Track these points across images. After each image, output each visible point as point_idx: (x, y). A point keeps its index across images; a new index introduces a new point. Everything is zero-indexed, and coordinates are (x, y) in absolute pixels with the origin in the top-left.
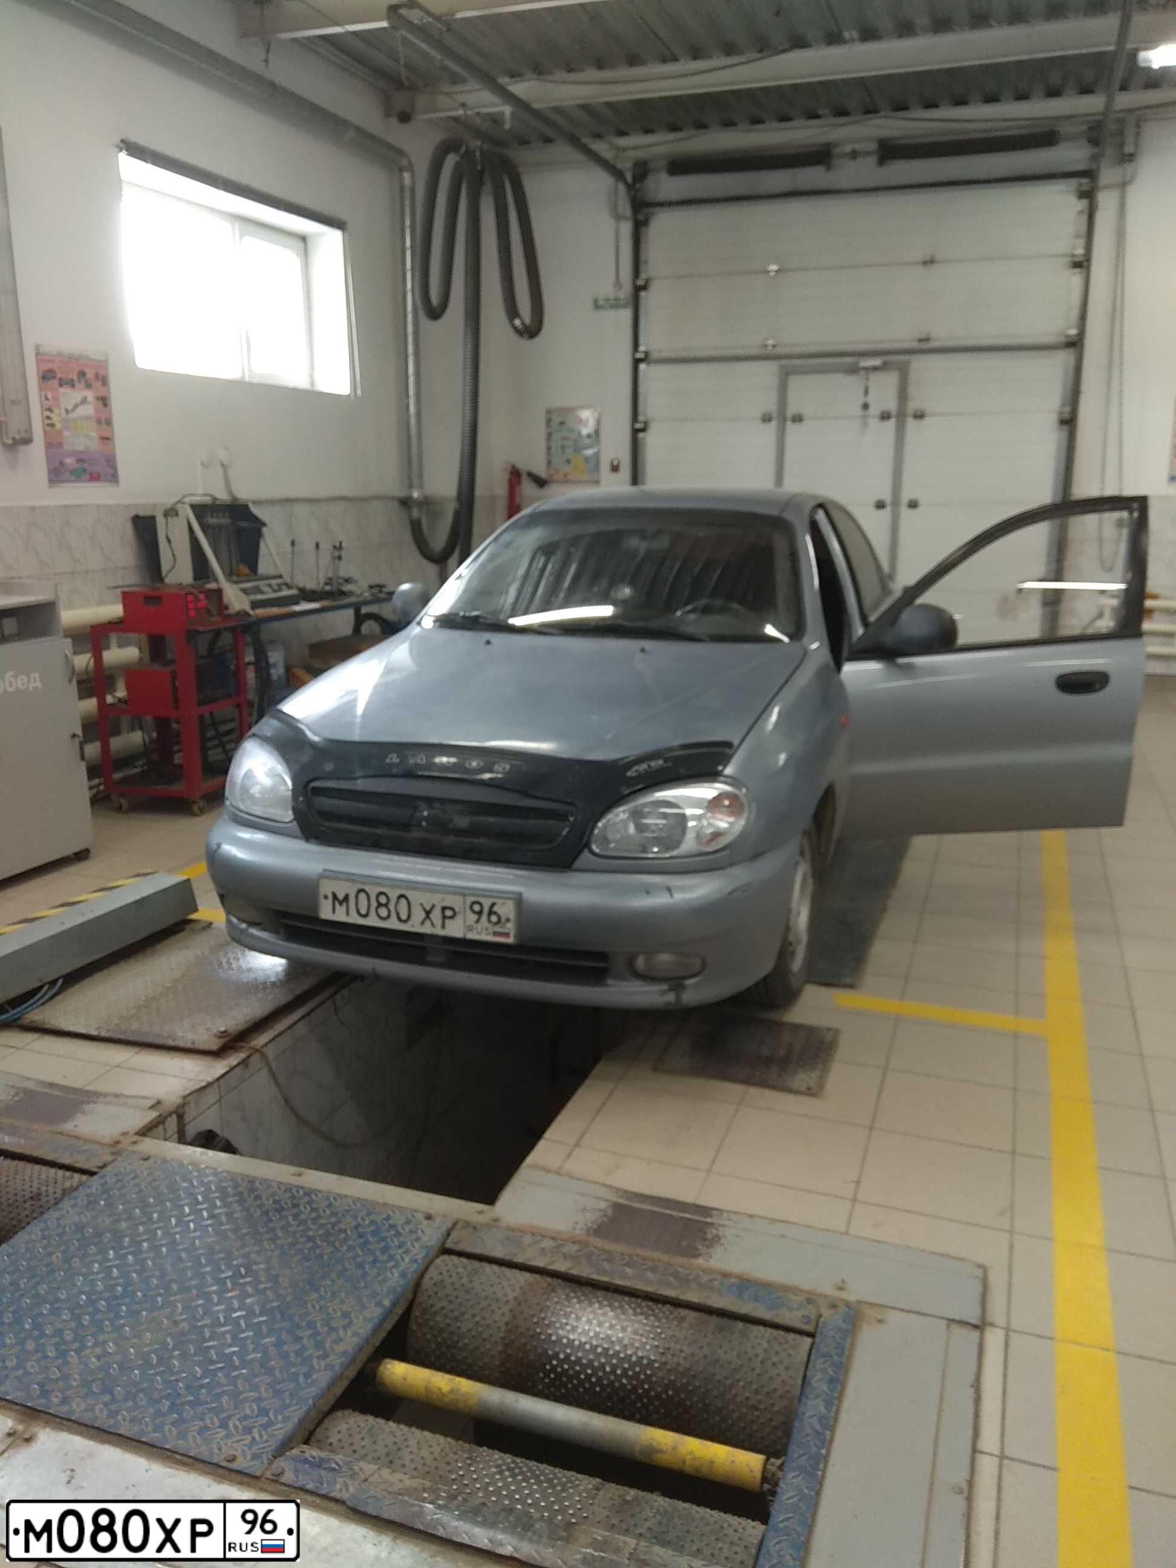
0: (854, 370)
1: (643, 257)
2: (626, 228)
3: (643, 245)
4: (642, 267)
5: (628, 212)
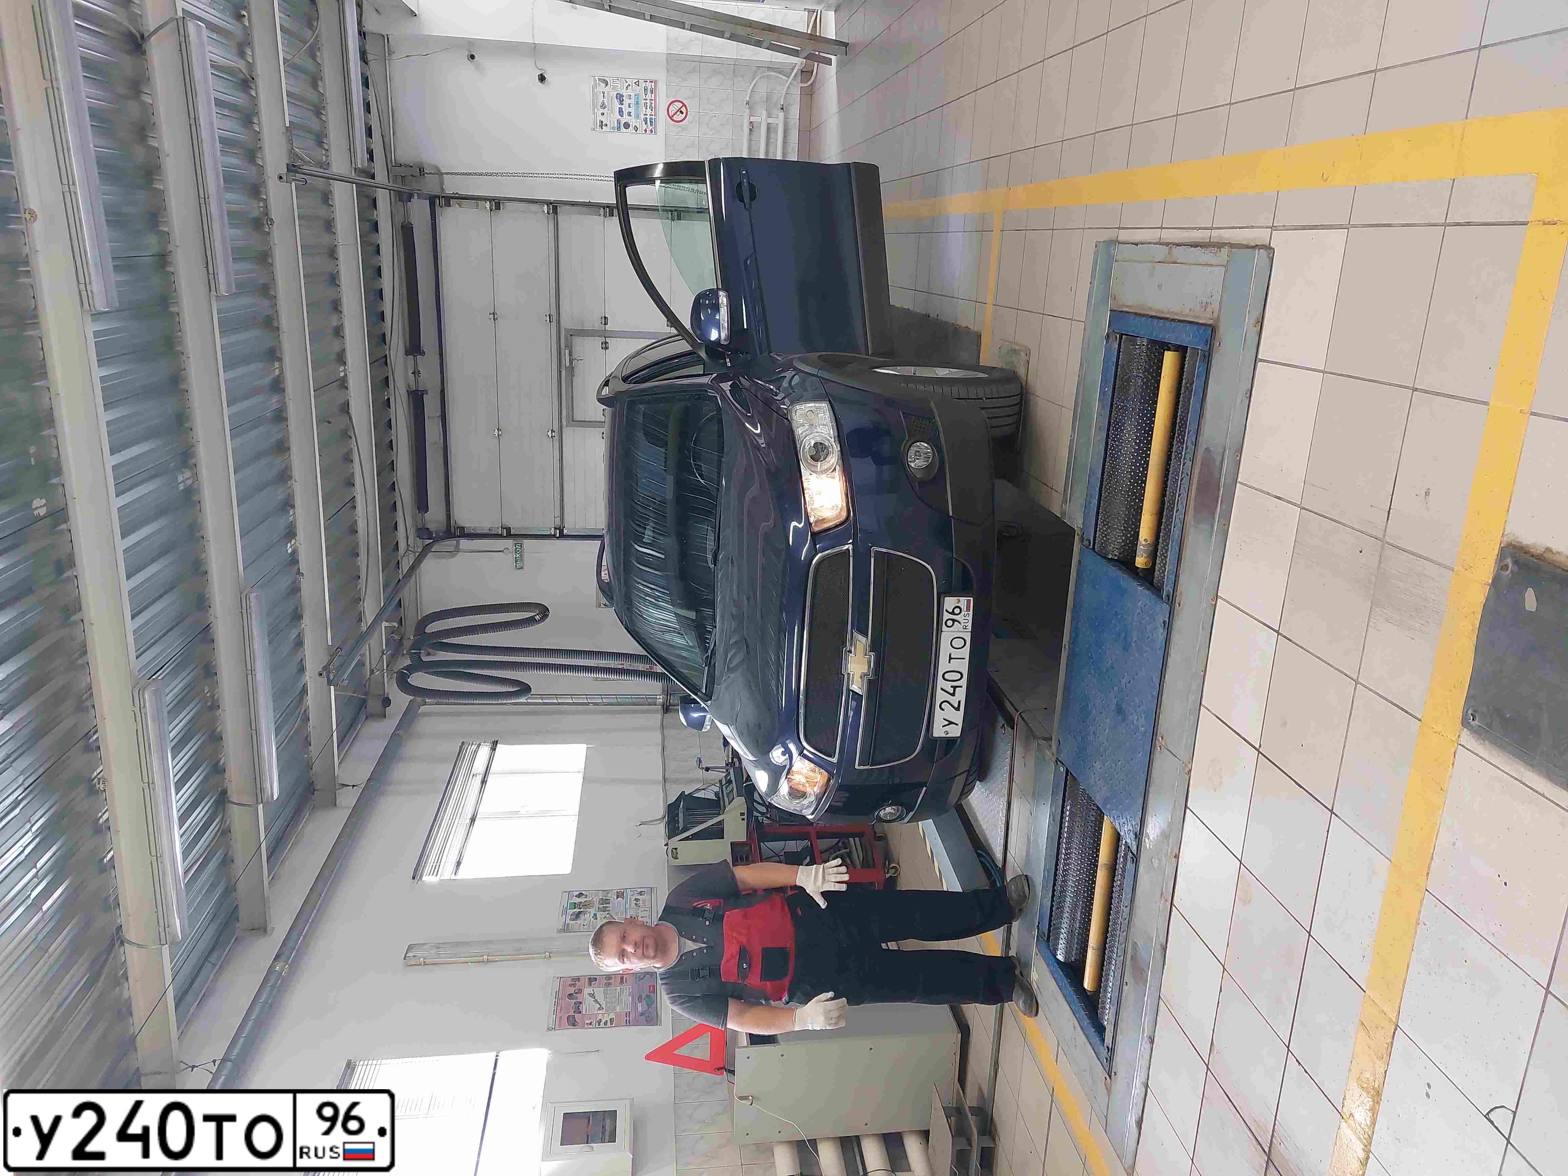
0: (571, 370)
1: (486, 531)
2: (464, 543)
4: (493, 532)
5: (453, 542)
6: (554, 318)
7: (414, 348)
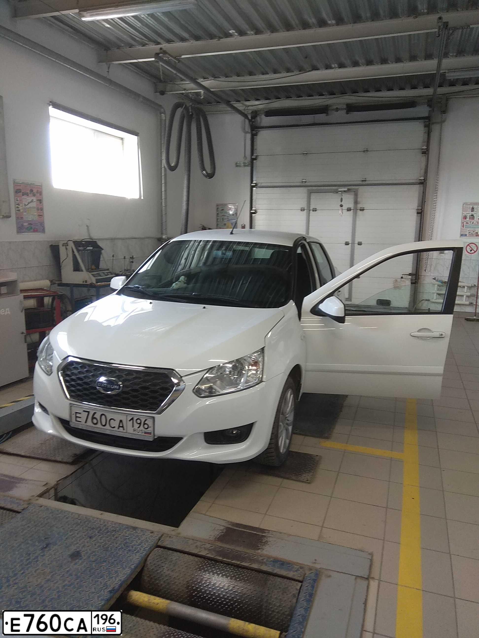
0: (336, 192)
1: (255, 147)
2: (249, 136)
3: (255, 143)
4: (255, 151)
5: (249, 131)
6: (364, 183)
7: (350, 108)
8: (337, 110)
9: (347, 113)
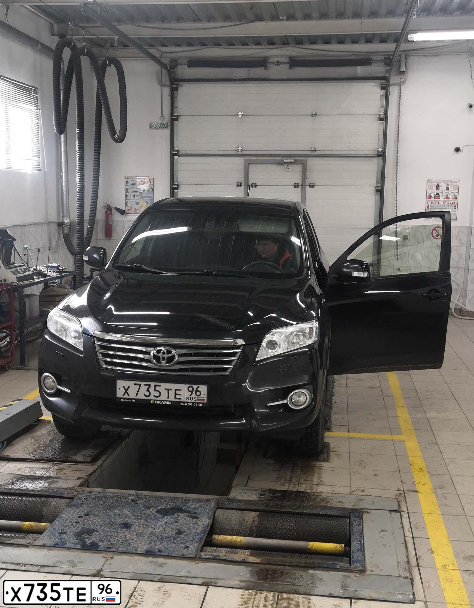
0: (281, 163)
1: (175, 105)
2: (167, 91)
3: (175, 99)
4: (175, 109)
5: (168, 83)
6: (313, 153)
7: (294, 63)
8: (278, 63)
9: (291, 68)
